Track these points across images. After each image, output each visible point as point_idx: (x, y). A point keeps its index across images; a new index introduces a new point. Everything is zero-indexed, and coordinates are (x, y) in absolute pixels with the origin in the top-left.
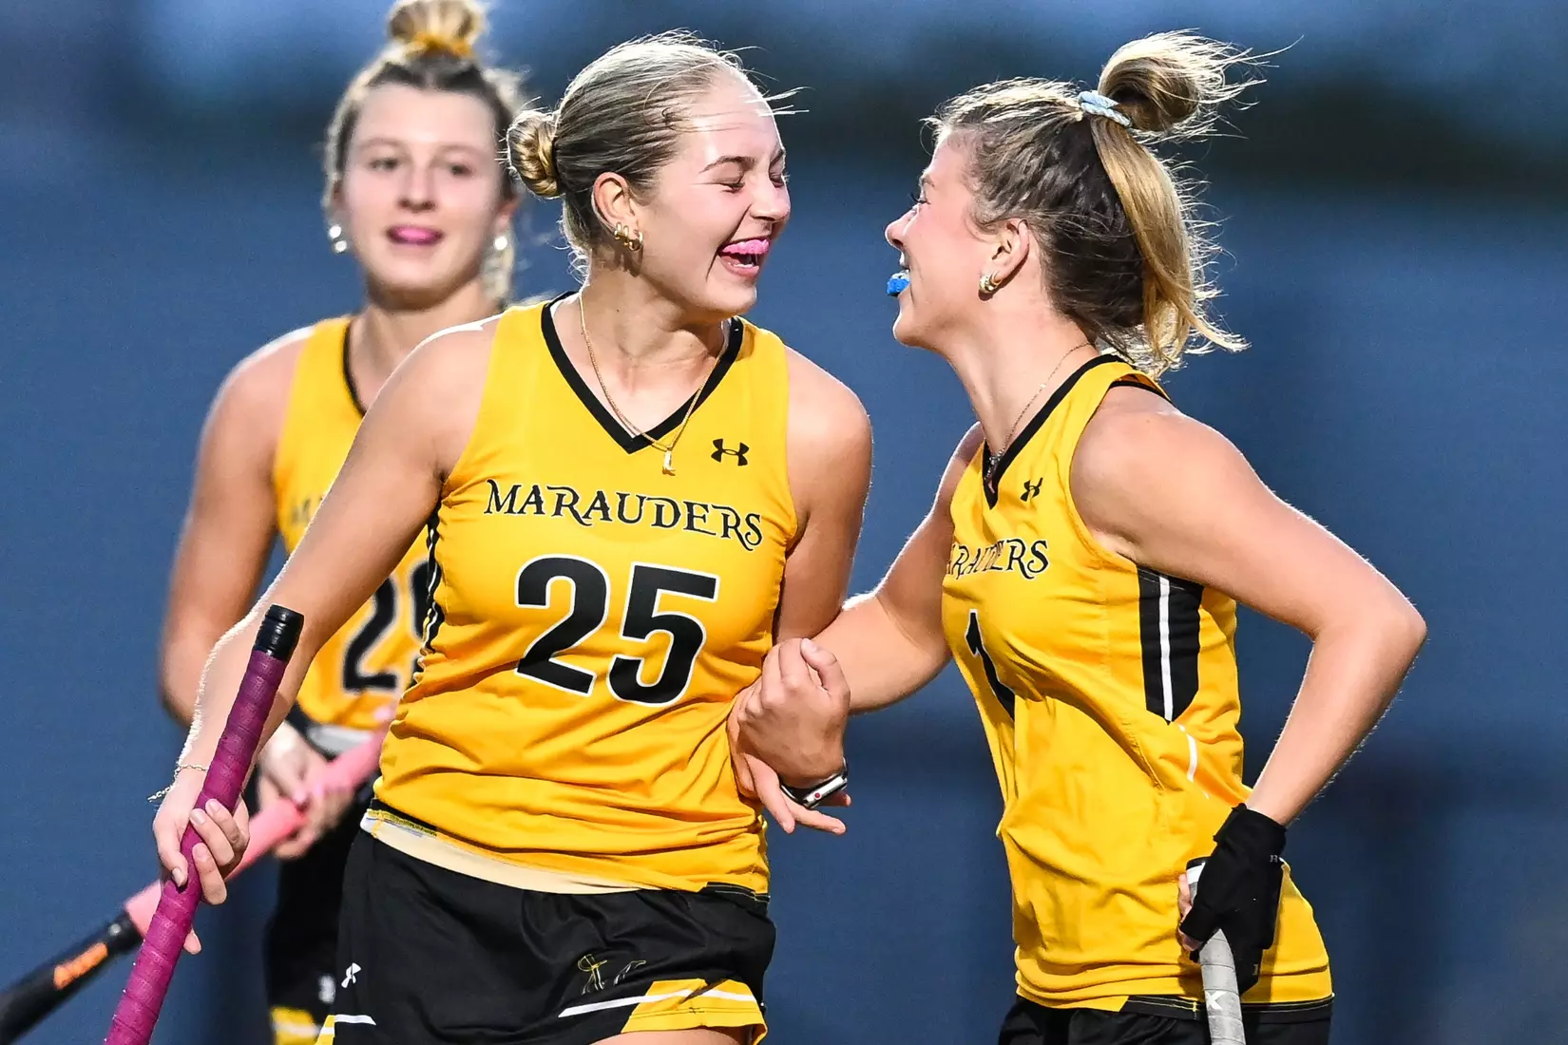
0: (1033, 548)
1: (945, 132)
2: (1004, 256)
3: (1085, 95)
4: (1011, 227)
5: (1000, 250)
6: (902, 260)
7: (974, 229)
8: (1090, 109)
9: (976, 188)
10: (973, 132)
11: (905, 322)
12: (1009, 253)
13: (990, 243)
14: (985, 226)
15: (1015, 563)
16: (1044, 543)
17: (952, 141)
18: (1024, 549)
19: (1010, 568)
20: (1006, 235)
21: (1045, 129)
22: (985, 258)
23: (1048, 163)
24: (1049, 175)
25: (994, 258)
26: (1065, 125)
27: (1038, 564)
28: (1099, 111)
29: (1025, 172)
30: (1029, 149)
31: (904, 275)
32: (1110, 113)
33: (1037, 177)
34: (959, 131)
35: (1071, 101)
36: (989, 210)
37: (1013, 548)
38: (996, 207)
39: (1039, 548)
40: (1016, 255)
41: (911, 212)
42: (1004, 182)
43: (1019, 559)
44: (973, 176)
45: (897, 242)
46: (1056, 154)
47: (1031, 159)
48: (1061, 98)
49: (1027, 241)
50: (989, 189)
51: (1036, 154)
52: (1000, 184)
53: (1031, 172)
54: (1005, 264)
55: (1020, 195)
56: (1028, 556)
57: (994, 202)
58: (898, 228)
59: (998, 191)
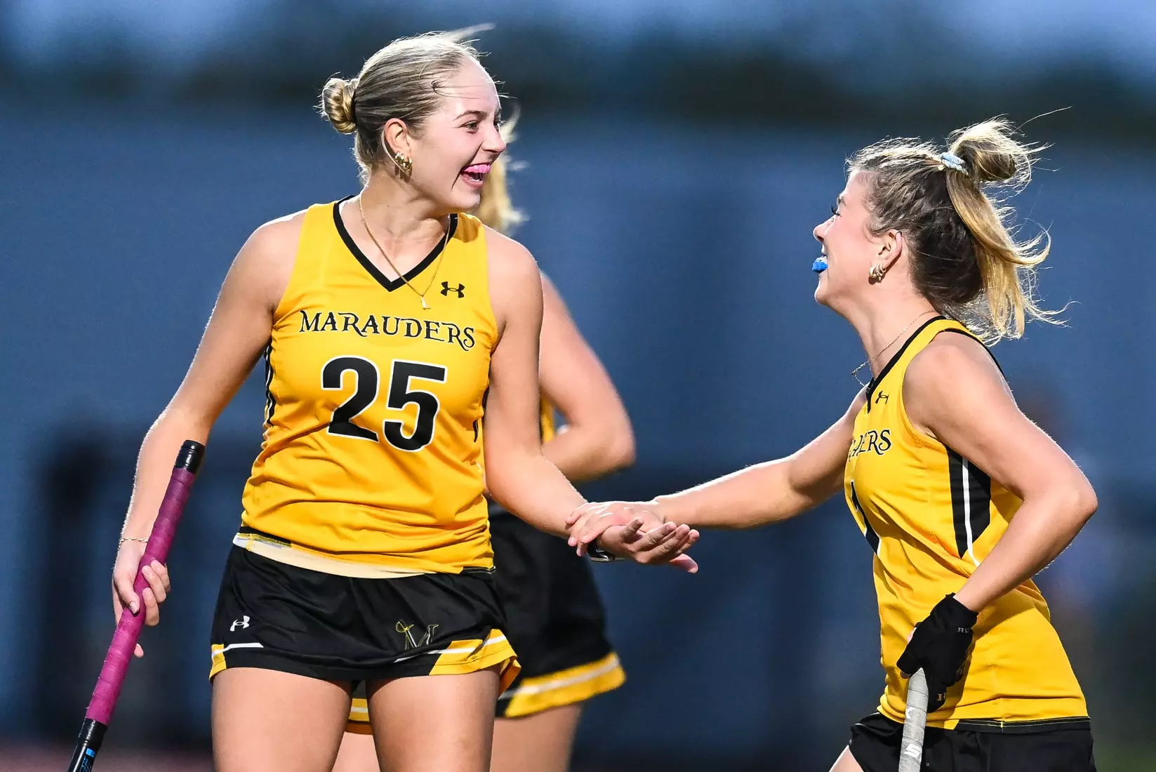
0: (882, 435)
1: (854, 171)
2: (886, 253)
3: (944, 154)
4: (891, 235)
5: (884, 249)
6: (823, 250)
7: (869, 235)
8: (948, 164)
9: (871, 209)
10: (872, 173)
11: (821, 290)
12: (889, 251)
13: (878, 243)
14: (876, 233)
15: (872, 445)
16: (888, 431)
17: (858, 178)
18: (877, 436)
19: (869, 449)
20: (888, 239)
21: (917, 174)
22: (873, 255)
23: (916, 197)
24: (918, 203)
25: (880, 254)
26: (932, 172)
27: (885, 445)
28: (953, 166)
29: (903, 202)
30: (906, 186)
31: (823, 259)
32: (959, 168)
33: (909, 206)
34: (864, 171)
35: (937, 158)
36: (878, 224)
37: (871, 436)
38: (883, 222)
39: (885, 434)
40: (893, 253)
41: (830, 220)
42: (889, 206)
43: (874, 443)
44: (870, 201)
45: (820, 238)
46: (923, 191)
47: (907, 193)
48: (930, 155)
49: (901, 243)
50: (879, 211)
51: (910, 190)
52: (887, 207)
53: (906, 202)
54: (887, 259)
55: (899, 215)
56: (880, 440)
57: (881, 218)
58: (822, 229)
59: (885, 211)
